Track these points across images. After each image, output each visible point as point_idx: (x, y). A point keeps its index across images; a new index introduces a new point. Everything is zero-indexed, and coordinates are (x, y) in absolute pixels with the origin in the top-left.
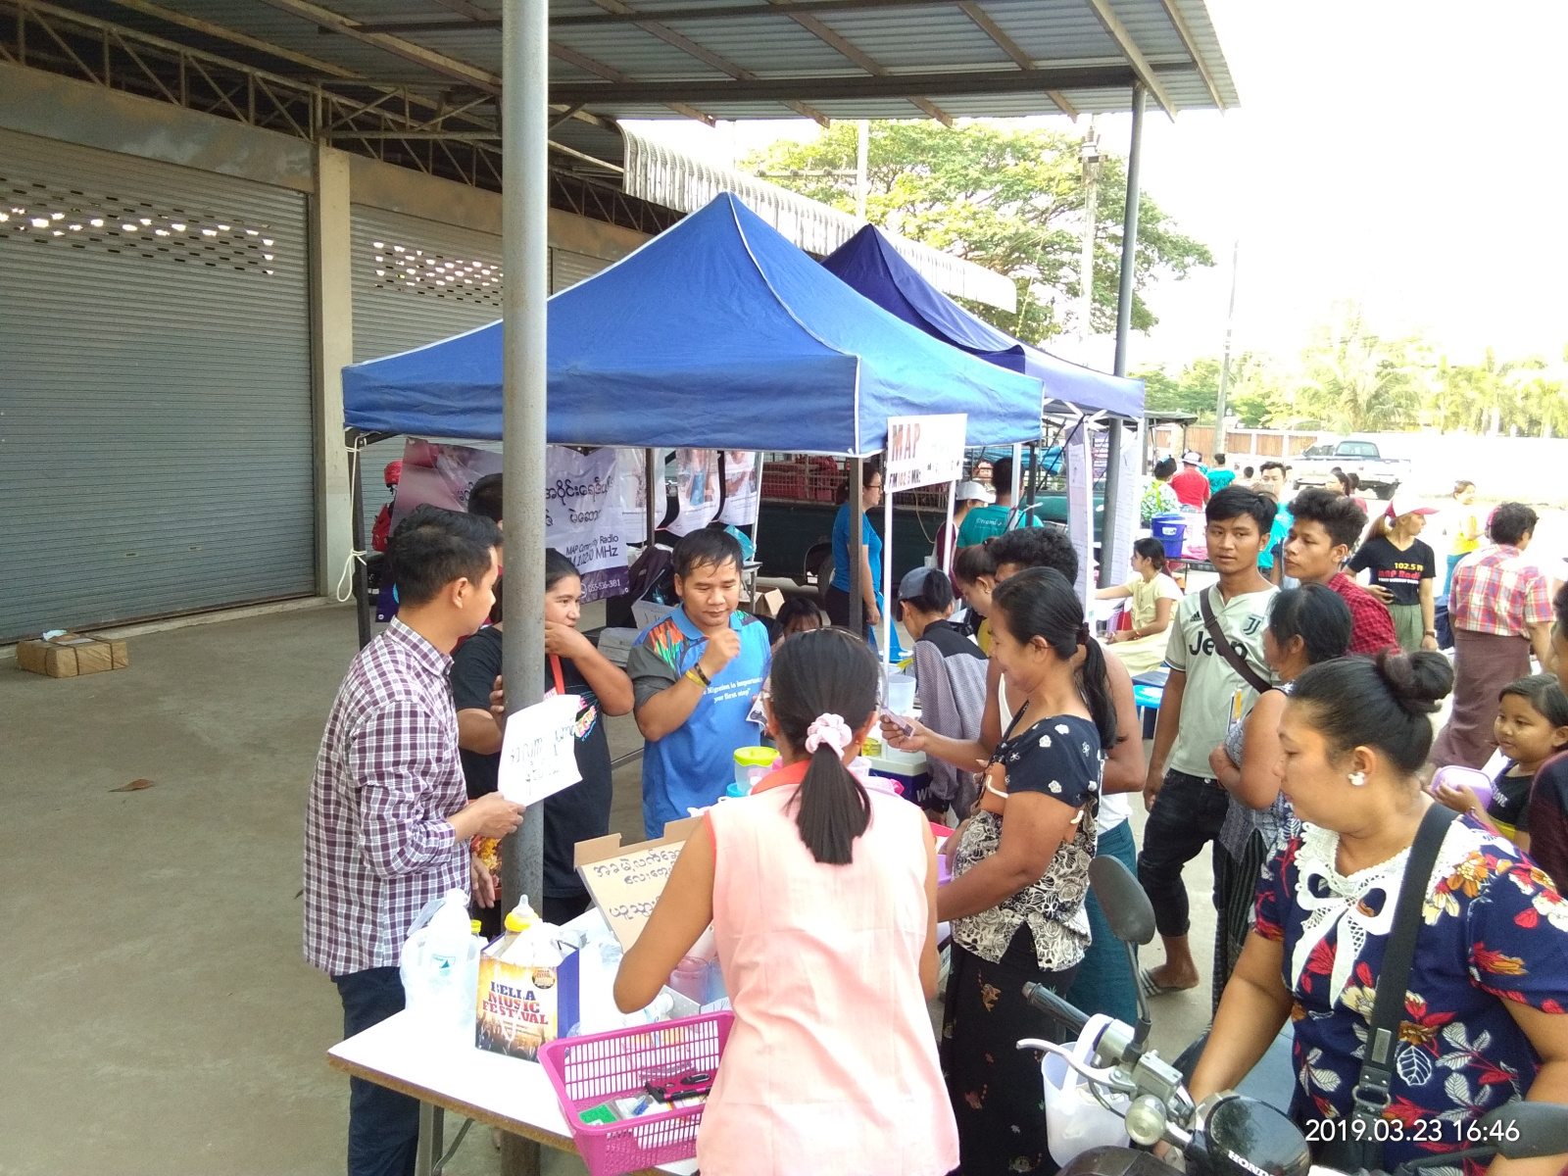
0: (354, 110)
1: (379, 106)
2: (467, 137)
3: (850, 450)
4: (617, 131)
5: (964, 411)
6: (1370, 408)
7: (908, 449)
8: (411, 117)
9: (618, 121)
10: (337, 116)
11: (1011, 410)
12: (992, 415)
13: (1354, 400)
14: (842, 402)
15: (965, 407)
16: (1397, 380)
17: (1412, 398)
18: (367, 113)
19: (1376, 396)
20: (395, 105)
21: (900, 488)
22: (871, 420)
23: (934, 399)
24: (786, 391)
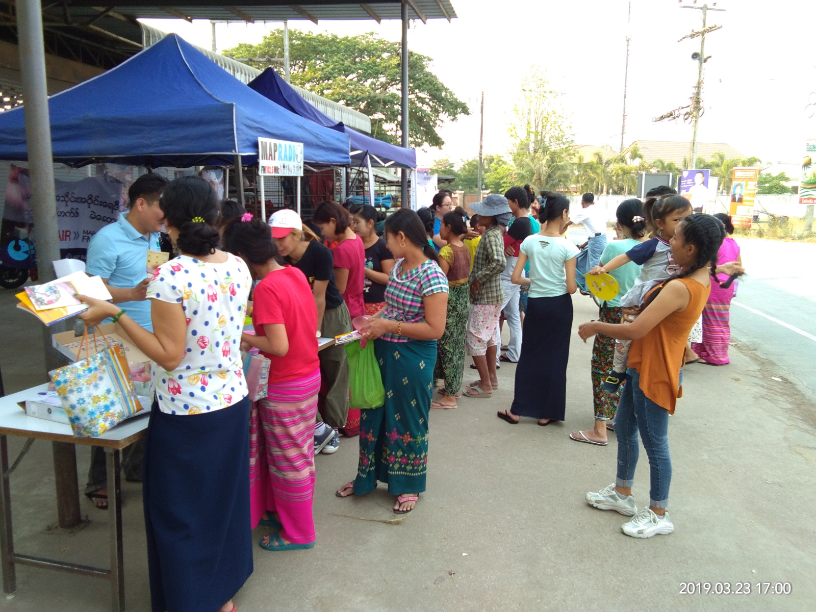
3: (233, 151)
4: (137, 24)
5: (301, 142)
6: (547, 183)
7: (271, 155)
9: (137, 20)
11: (331, 146)
12: (319, 147)
13: (540, 179)
14: (227, 127)
15: (302, 140)
16: (558, 168)
17: (566, 177)
19: (549, 176)
21: (267, 174)
22: (244, 137)
23: (282, 132)
24: (199, 123)
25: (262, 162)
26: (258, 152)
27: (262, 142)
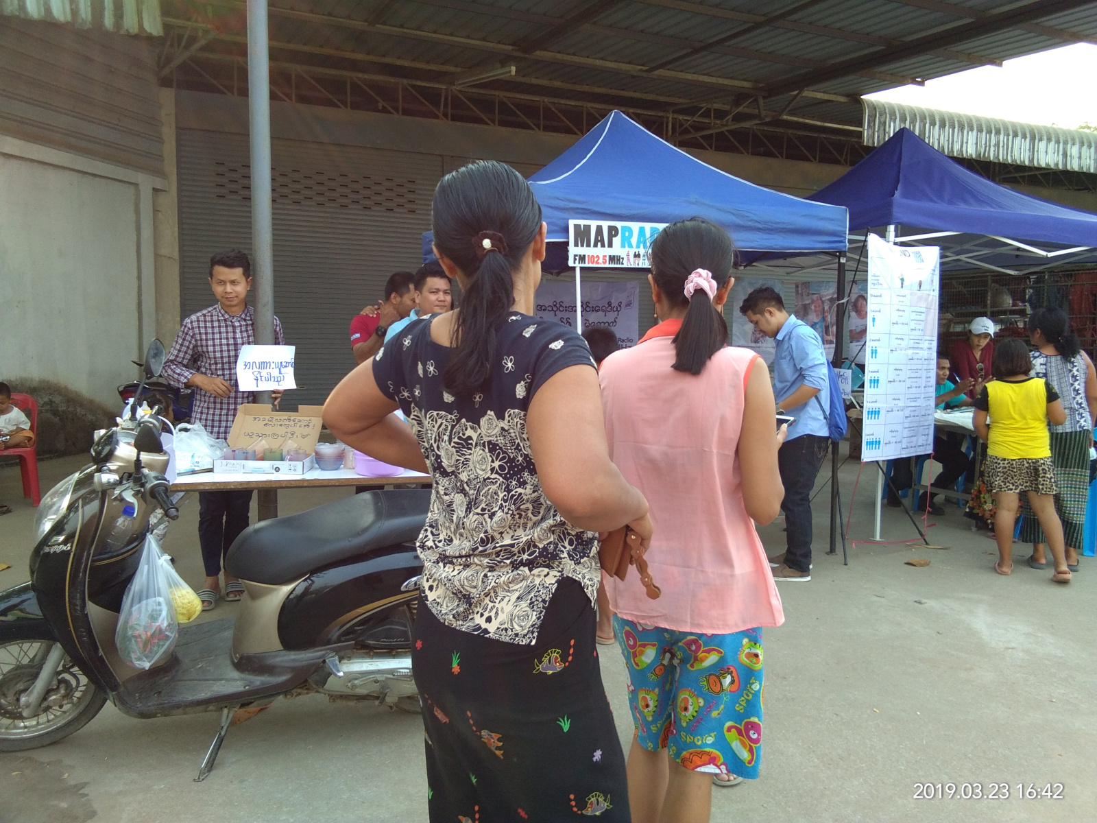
0: (689, 121)
1: (700, 116)
2: (747, 124)
4: (860, 102)
7: (600, 241)
8: (715, 118)
9: (862, 97)
10: (681, 125)
11: (782, 226)
18: (694, 121)
20: (707, 114)
21: (590, 265)
23: (635, 212)
25: (573, 251)
26: (568, 238)
27: (577, 227)
